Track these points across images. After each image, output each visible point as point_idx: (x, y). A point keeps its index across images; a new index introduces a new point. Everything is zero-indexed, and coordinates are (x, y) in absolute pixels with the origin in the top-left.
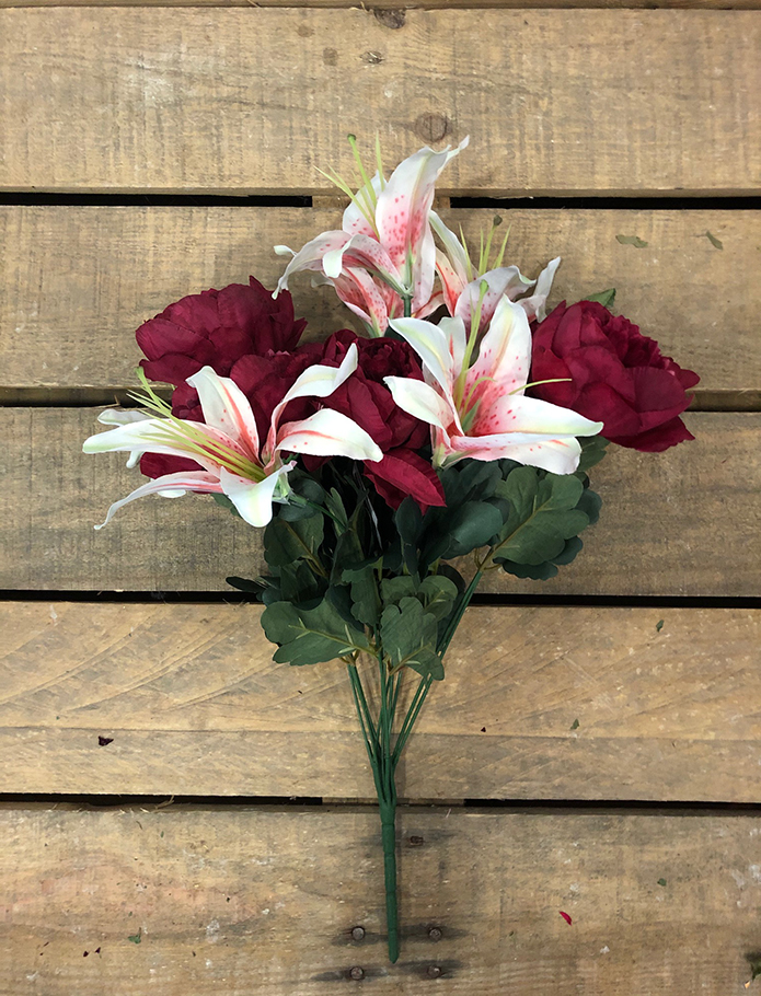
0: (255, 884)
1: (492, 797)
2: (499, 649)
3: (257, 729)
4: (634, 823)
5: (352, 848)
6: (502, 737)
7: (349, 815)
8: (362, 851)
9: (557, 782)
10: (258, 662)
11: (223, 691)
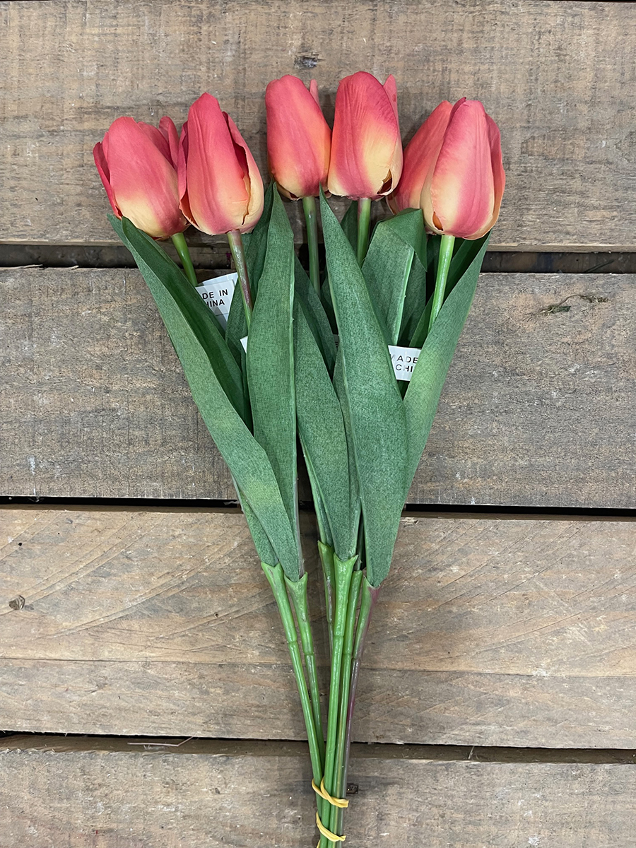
0: (162, 831)
1: (441, 742)
2: (455, 569)
3: (162, 659)
4: (609, 772)
5: (275, 795)
6: (455, 672)
7: (271, 758)
8: (285, 800)
9: (521, 725)
10: (162, 581)
11: (121, 615)
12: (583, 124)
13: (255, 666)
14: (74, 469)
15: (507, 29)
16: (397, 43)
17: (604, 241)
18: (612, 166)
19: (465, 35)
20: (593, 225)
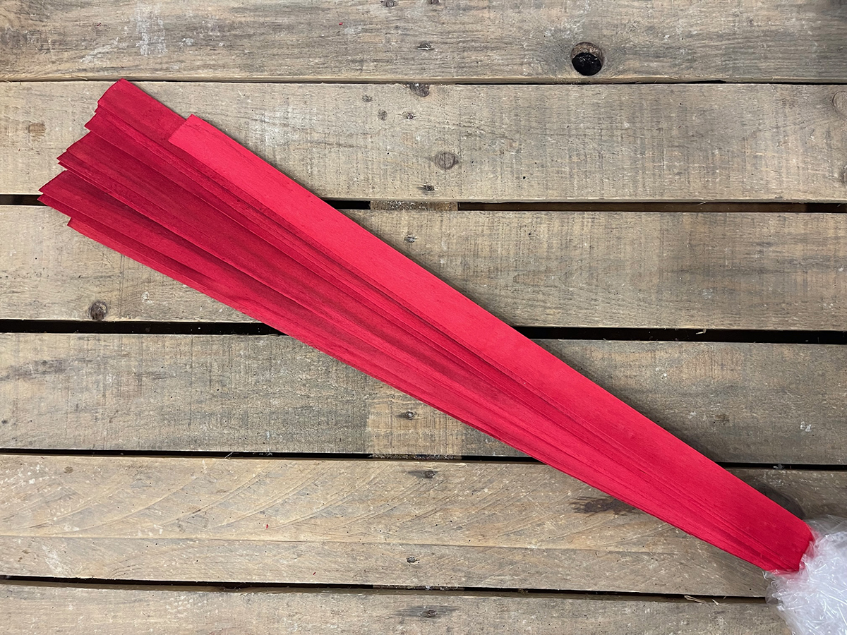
1: (480, 586)
2: (486, 490)
3: (332, 540)
4: (571, 604)
5: (391, 617)
6: (487, 547)
7: (390, 596)
8: (397, 620)
9: (522, 576)
10: (333, 498)
11: (311, 516)
12: (543, 268)
13: (381, 544)
14: (289, 438)
15: (505, 225)
16: (453, 231)
17: (555, 324)
18: (558, 289)
19: (485, 228)
20: (549, 316)
